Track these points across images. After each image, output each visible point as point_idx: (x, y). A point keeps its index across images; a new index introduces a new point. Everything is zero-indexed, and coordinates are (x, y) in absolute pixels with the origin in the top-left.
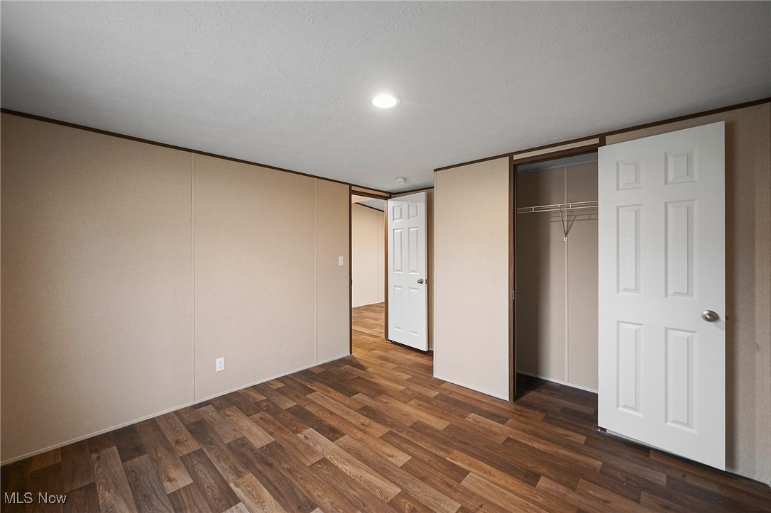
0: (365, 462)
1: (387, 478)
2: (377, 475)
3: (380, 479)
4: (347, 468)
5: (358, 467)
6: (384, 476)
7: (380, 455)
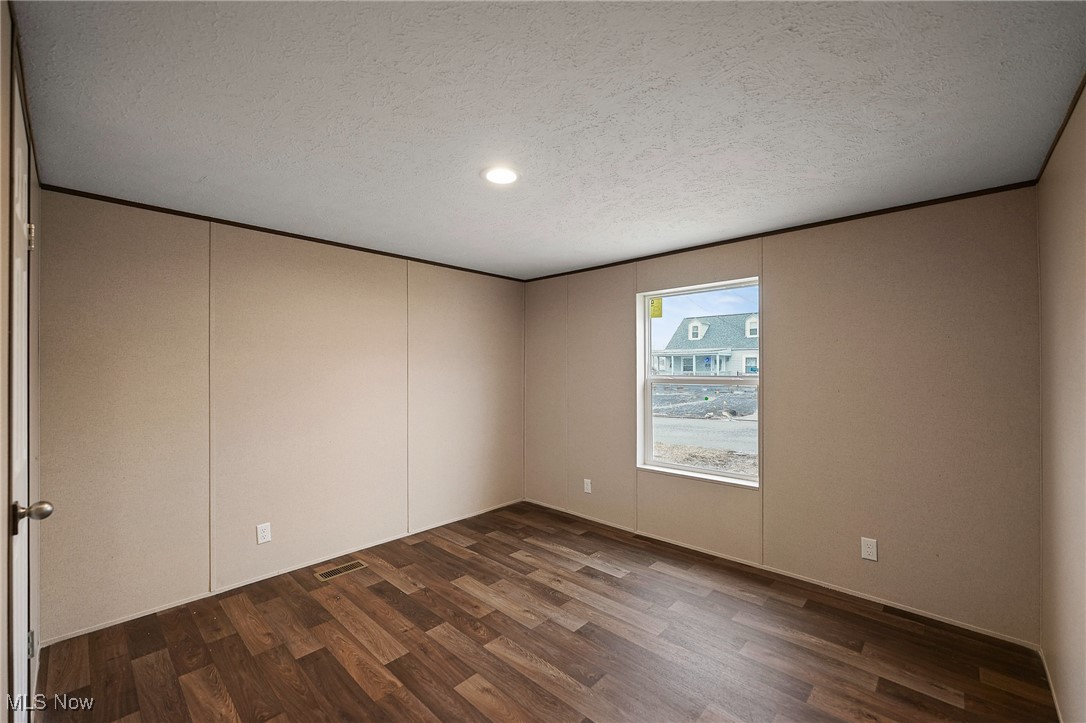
0: (526, 681)
1: (498, 659)
2: (510, 663)
3: (507, 658)
4: (551, 672)
5: (536, 673)
6: (502, 661)
7: (503, 691)
